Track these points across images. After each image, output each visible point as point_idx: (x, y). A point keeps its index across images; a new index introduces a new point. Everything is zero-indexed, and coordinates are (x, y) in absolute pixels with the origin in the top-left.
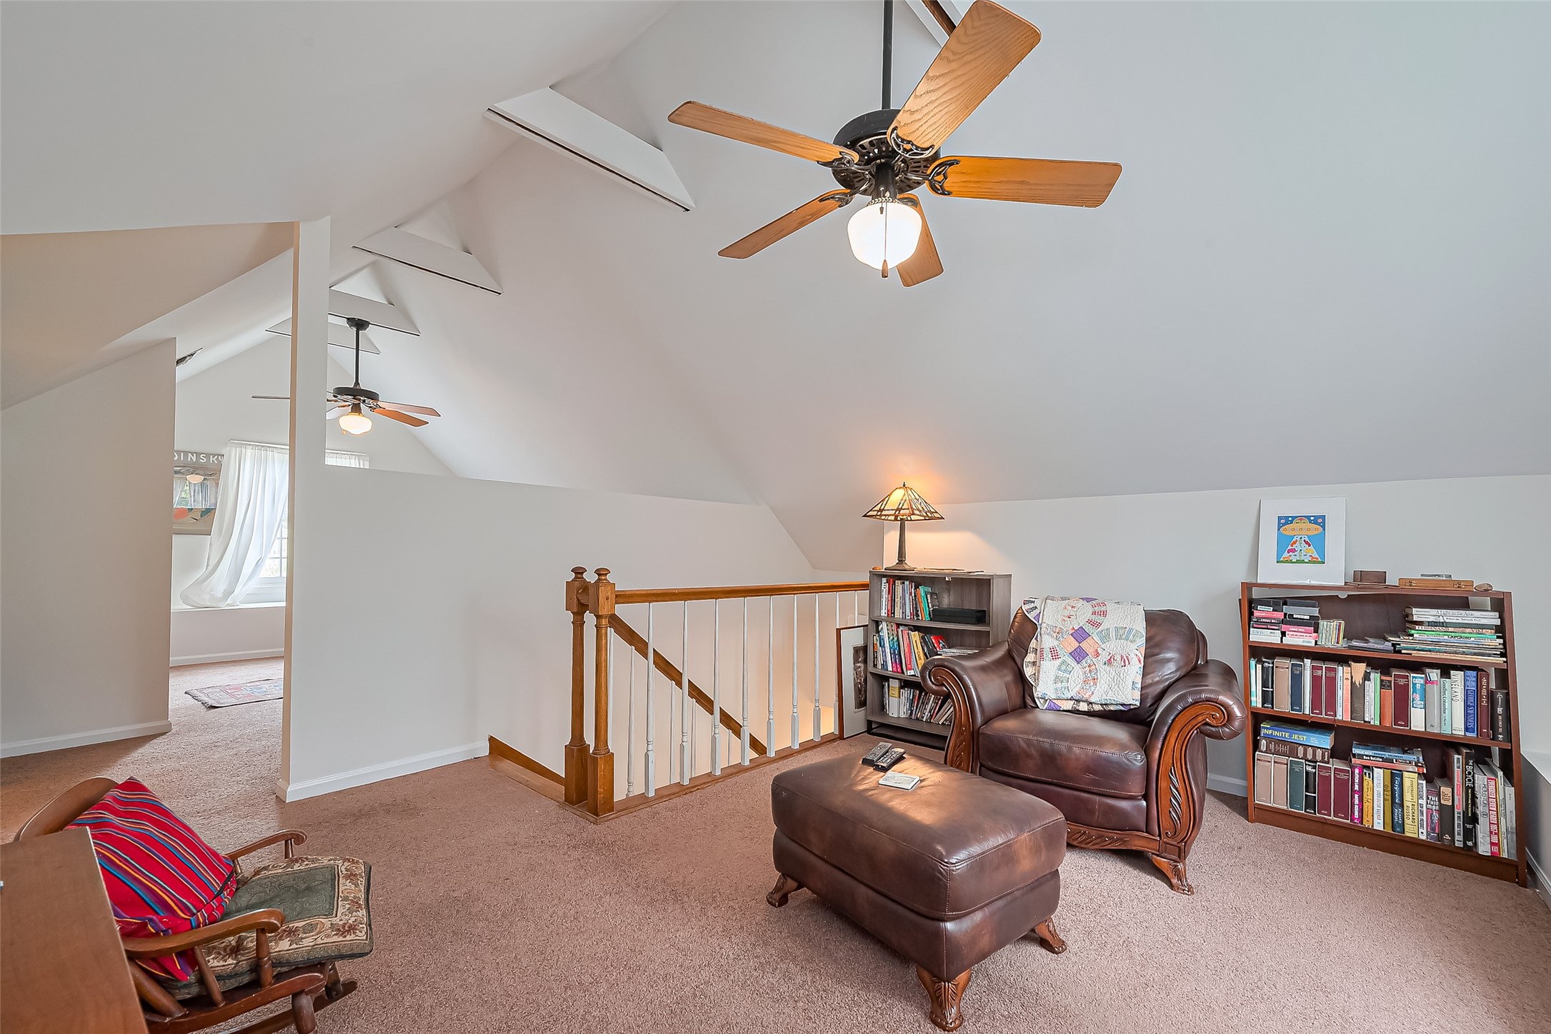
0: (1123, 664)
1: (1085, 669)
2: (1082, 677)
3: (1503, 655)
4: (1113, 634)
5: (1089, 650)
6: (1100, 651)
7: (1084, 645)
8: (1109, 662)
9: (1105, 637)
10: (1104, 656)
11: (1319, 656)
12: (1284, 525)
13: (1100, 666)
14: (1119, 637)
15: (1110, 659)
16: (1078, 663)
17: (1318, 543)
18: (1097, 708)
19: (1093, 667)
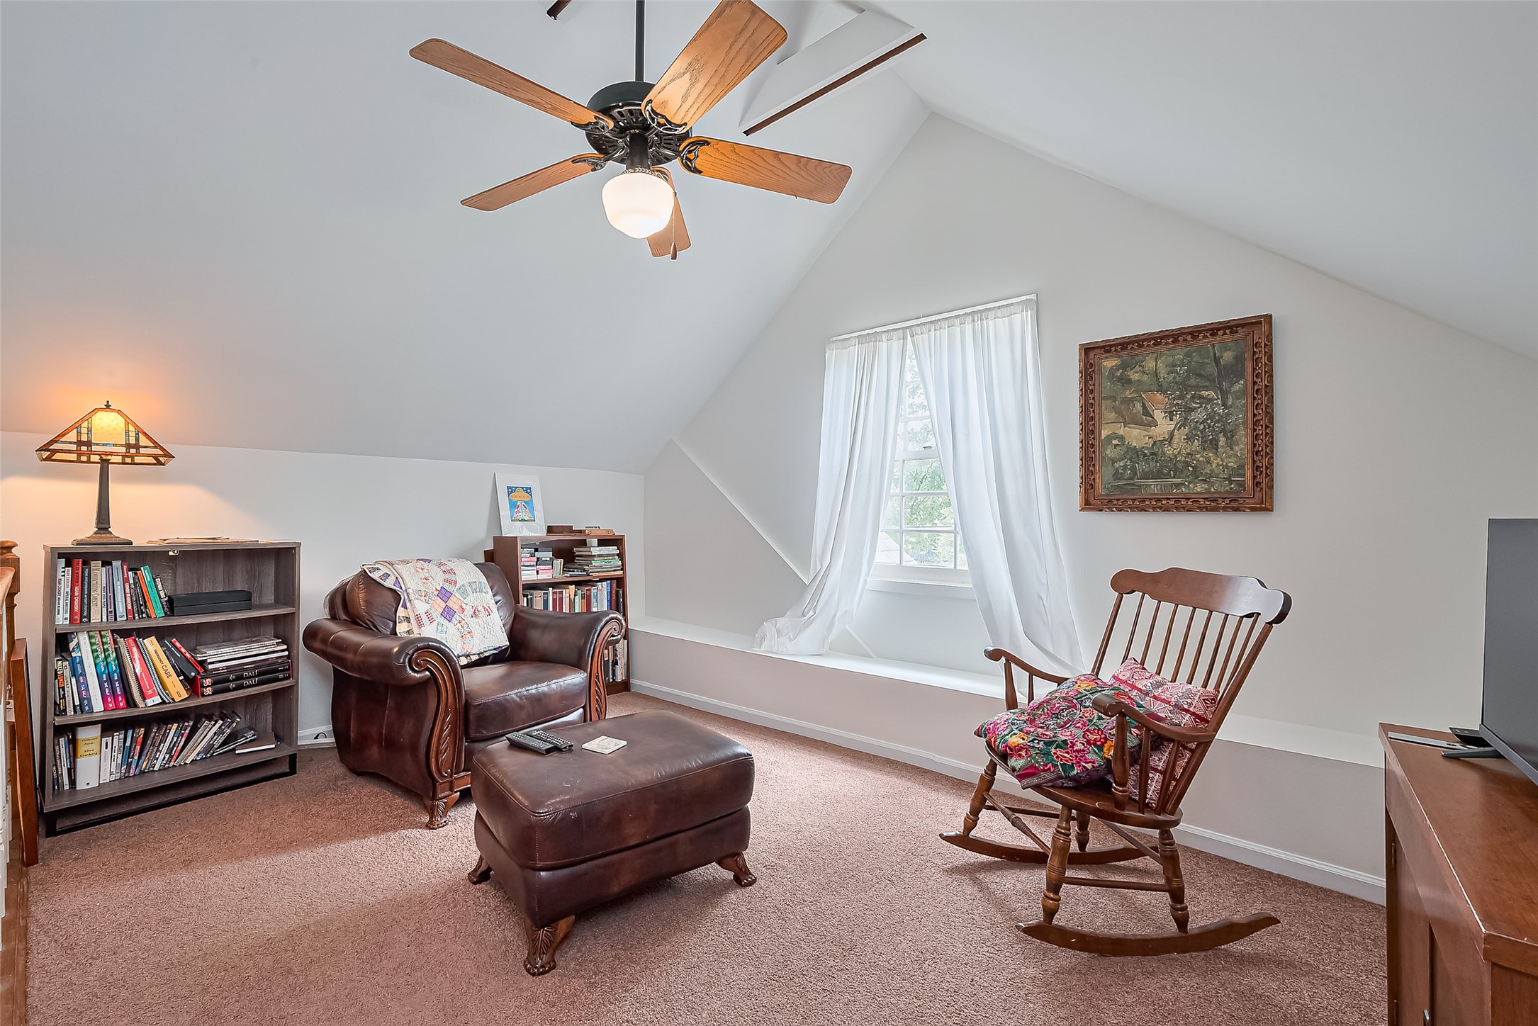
0: (487, 613)
1: (457, 626)
2: (457, 633)
3: (622, 569)
4: (468, 588)
5: (456, 608)
6: (464, 606)
7: (450, 603)
8: (475, 614)
9: (464, 593)
10: (469, 611)
11: (554, 585)
12: (512, 492)
13: (468, 620)
14: (474, 591)
15: (474, 612)
16: (450, 621)
17: (529, 504)
18: (474, 658)
19: (463, 622)
